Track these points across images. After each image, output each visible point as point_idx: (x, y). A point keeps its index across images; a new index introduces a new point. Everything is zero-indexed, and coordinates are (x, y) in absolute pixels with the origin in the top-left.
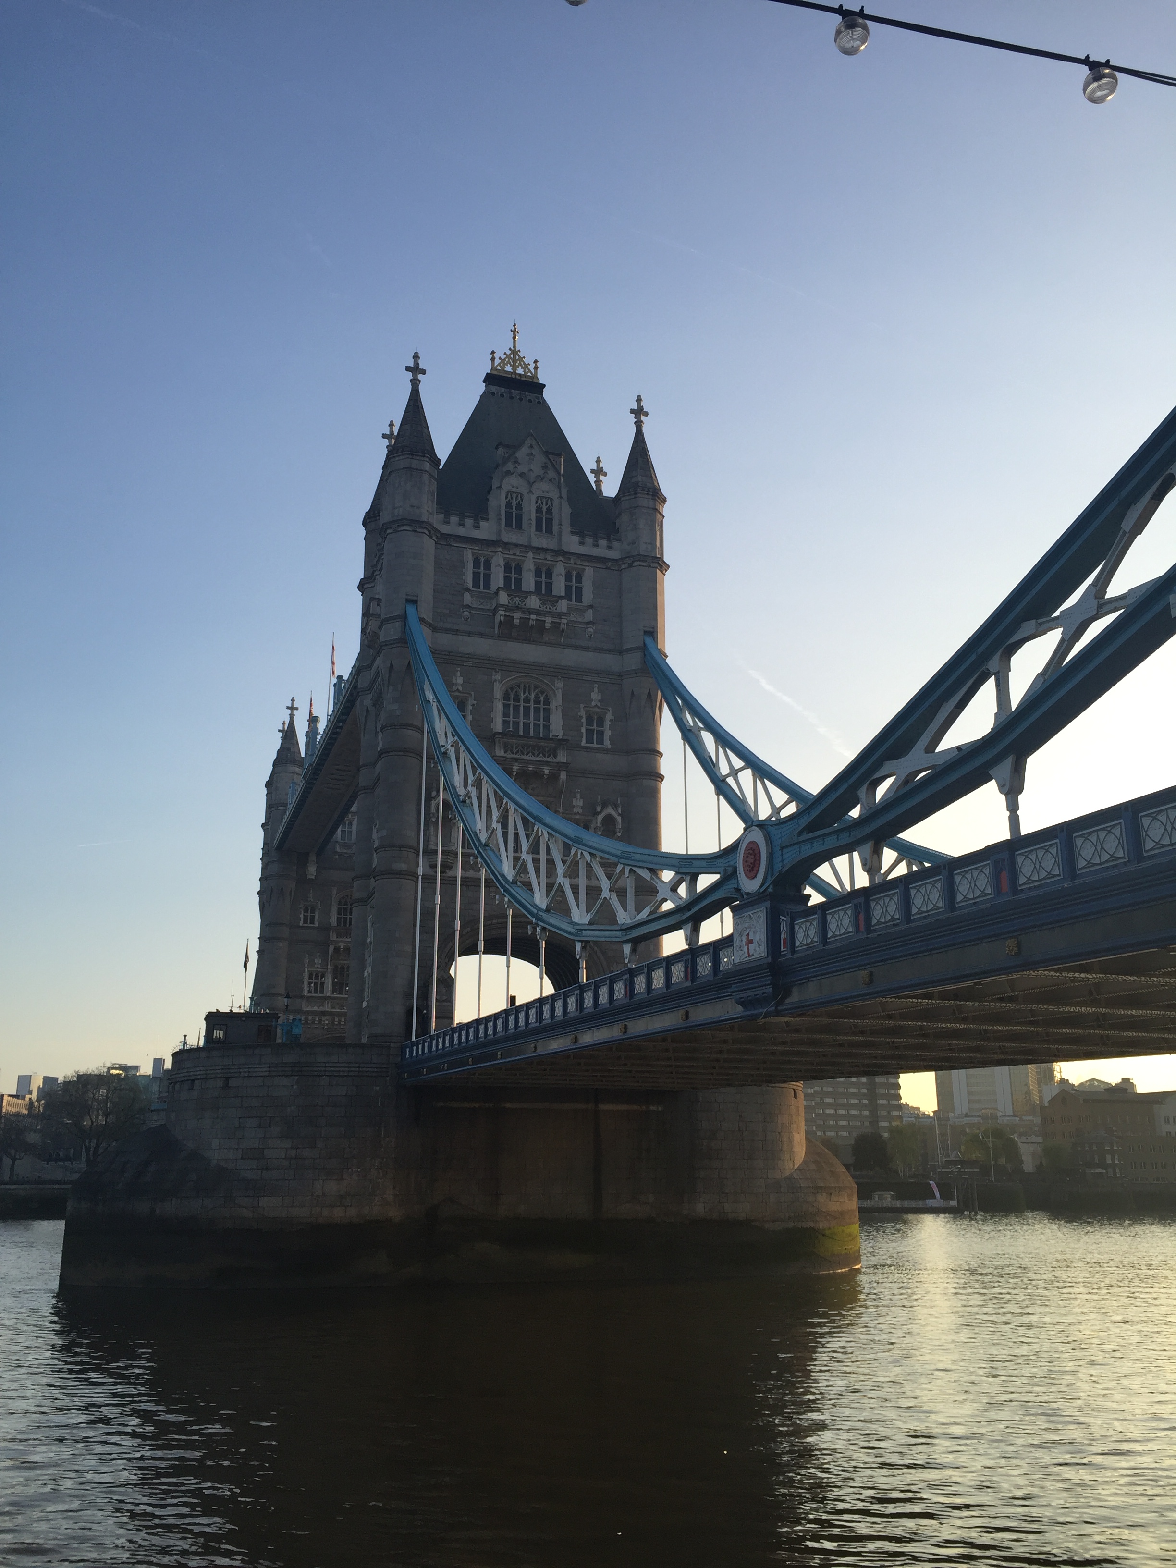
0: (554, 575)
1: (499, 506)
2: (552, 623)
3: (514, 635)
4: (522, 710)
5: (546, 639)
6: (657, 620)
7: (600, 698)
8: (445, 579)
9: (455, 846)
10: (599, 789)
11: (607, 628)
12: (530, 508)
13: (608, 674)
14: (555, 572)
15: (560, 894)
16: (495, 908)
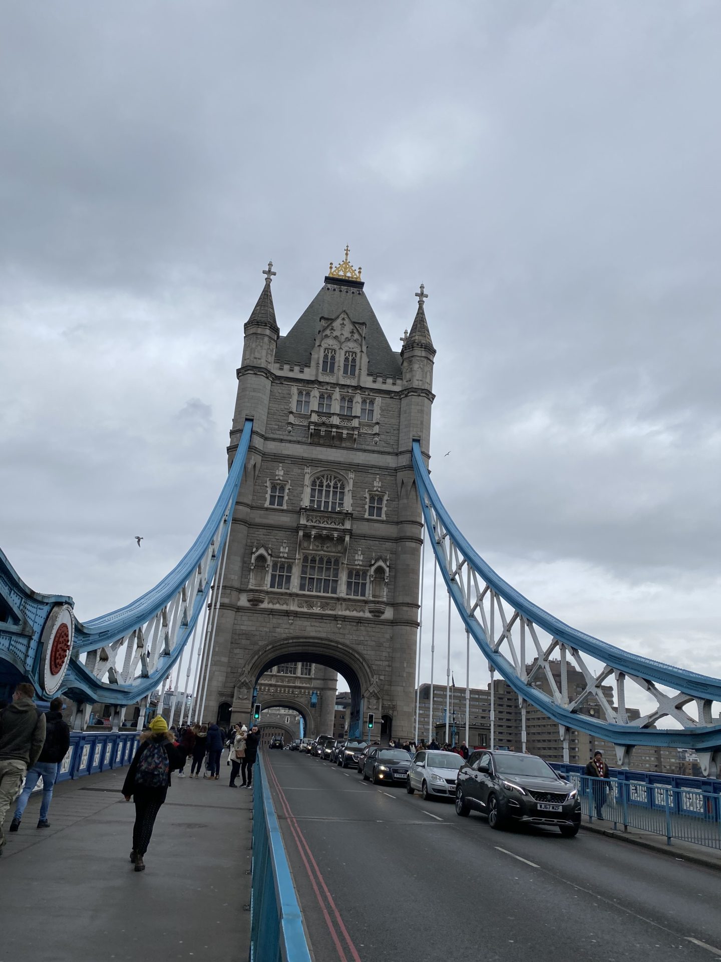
0: (354, 402)
1: (319, 358)
2: (347, 433)
3: (322, 442)
4: (324, 492)
5: (344, 445)
6: (423, 432)
7: (380, 485)
8: (277, 406)
9: (267, 586)
10: (375, 548)
11: (389, 438)
12: (340, 359)
13: (387, 468)
14: (355, 400)
15: (340, 622)
16: (291, 631)
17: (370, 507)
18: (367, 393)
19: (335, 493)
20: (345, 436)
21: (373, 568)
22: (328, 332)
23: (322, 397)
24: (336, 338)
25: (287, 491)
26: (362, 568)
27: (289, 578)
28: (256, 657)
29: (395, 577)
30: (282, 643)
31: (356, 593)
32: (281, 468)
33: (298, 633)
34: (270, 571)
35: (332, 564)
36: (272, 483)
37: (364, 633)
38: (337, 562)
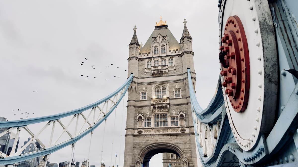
1: (153, 50)
2: (164, 71)
3: (156, 76)
4: (159, 92)
5: (164, 75)
6: (190, 65)
7: (178, 86)
8: (141, 68)
9: (144, 127)
10: (179, 108)
11: (179, 70)
12: (160, 48)
13: (180, 80)
14: (166, 60)
15: (170, 136)
16: (153, 141)
17: (176, 94)
18: (170, 57)
19: (163, 91)
20: (163, 72)
21: (179, 115)
22: (155, 41)
23: (155, 62)
24: (158, 42)
25: (147, 94)
26: (175, 116)
27: (150, 123)
28: (142, 152)
29: (188, 117)
30: (150, 146)
31: (174, 125)
32: (144, 87)
33: (155, 142)
34: (144, 121)
35: (165, 116)
36: (142, 92)
37: (179, 139)
38: (166, 115)
